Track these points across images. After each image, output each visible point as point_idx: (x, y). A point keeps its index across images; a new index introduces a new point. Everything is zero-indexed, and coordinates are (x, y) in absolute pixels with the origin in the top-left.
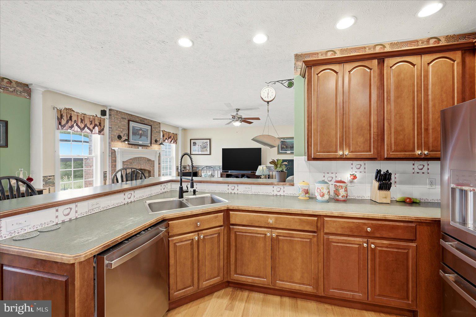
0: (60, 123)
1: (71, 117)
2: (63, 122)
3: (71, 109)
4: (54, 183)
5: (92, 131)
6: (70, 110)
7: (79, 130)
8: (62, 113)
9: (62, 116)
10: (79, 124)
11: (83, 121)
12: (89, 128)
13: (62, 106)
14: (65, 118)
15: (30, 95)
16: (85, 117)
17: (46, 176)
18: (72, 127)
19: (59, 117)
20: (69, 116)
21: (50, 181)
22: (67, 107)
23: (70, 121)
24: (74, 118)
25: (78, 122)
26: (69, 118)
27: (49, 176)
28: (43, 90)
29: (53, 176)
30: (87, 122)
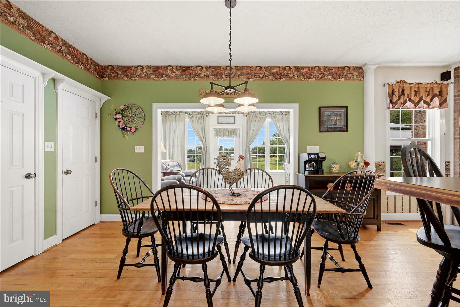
0: (391, 102)
1: (403, 91)
2: (395, 99)
3: (404, 80)
4: (385, 171)
5: (429, 104)
6: (402, 82)
7: (412, 105)
8: (394, 88)
9: (393, 91)
10: (413, 98)
11: (418, 94)
12: (425, 102)
13: (392, 80)
14: (396, 93)
15: (363, 77)
16: (420, 88)
17: (377, 162)
18: (405, 102)
19: (391, 94)
20: (401, 90)
21: (380, 167)
22: (399, 80)
23: (402, 96)
24: (407, 92)
25: (411, 95)
26: (401, 93)
27: (380, 162)
28: (375, 67)
29: (384, 162)
30: (423, 93)
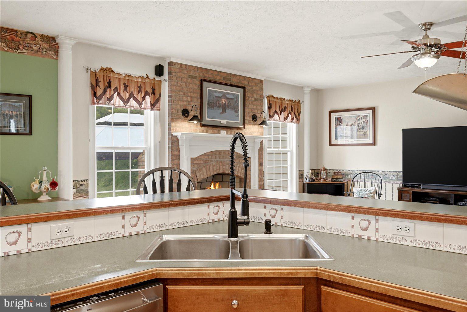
0: (95, 94)
1: (109, 83)
2: (99, 92)
3: (110, 68)
4: (88, 192)
5: (140, 104)
6: (109, 70)
7: (122, 104)
8: (98, 76)
9: (97, 81)
10: (122, 94)
11: (128, 88)
12: (136, 100)
13: (97, 66)
14: (101, 84)
15: (57, 53)
16: (130, 81)
17: (77, 180)
18: (110, 99)
19: (94, 84)
20: (107, 81)
21: (82, 188)
22: (105, 67)
23: (109, 89)
24: (114, 85)
25: (120, 90)
26: (106, 84)
27: (81, 180)
28: (73, 42)
29: (87, 180)
30: (133, 89)
